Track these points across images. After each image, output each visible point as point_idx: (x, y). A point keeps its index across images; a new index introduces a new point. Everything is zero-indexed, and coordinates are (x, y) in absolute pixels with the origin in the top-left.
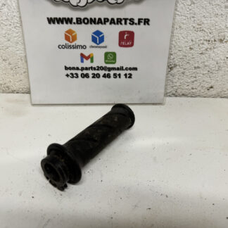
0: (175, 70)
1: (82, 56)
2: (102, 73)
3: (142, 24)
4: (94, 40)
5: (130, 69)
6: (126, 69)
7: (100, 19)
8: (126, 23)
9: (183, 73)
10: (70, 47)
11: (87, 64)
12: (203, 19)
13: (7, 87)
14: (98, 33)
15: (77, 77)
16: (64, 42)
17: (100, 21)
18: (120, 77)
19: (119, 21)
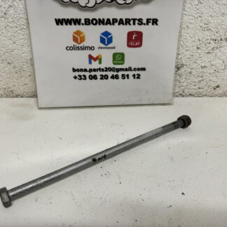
0: (182, 70)
2: (110, 74)
3: (150, 24)
4: (102, 41)
5: (139, 69)
6: (135, 69)
7: (108, 20)
8: (134, 24)
9: (190, 73)
10: (78, 48)
11: (95, 65)
12: (210, 19)
13: (11, 91)
14: (106, 34)
15: (85, 79)
16: (72, 43)
17: (108, 22)
18: (128, 78)
19: (128, 21)
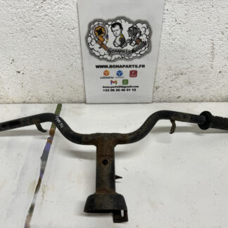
0: (159, 89)
1: (112, 82)
2: (121, 89)
3: (141, 67)
4: (118, 74)
5: (135, 87)
8: (133, 67)
9: (163, 90)
10: (106, 78)
11: (114, 85)
14: (120, 71)
15: (109, 91)
16: (103, 76)
17: (121, 66)
18: (130, 91)
19: (130, 66)
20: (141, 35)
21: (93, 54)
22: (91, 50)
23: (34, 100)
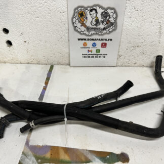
1: (89, 51)
2: (95, 56)
3: (110, 41)
4: (93, 45)
5: (105, 55)
7: (95, 39)
10: (84, 48)
11: (90, 53)
14: (94, 43)
15: (86, 57)
16: (83, 46)
19: (102, 40)
20: (110, 18)
21: (77, 31)
22: (75, 27)
23: (35, 61)
